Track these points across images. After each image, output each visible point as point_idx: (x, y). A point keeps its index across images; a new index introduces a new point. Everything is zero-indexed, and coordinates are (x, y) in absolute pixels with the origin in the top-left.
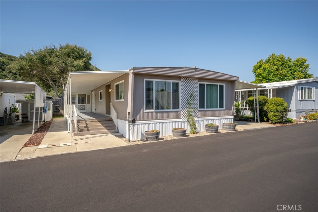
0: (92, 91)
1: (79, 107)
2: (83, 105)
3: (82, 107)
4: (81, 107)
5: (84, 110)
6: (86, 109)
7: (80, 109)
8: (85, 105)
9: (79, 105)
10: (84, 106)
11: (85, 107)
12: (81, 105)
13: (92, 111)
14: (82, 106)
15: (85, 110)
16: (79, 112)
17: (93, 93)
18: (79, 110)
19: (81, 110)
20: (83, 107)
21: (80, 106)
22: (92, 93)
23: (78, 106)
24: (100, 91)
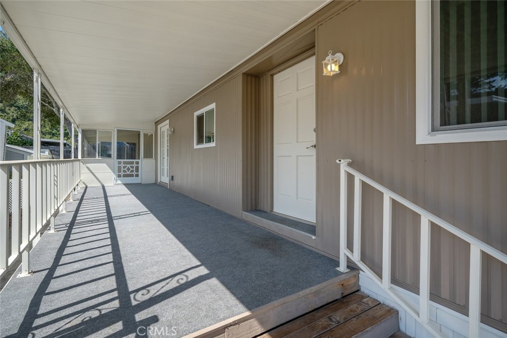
0: (157, 123)
1: (119, 168)
2: (132, 163)
3: (128, 169)
4: (124, 167)
5: (134, 177)
6: (139, 173)
7: (122, 173)
8: (137, 163)
9: (120, 163)
10: (135, 165)
11: (137, 168)
12: (124, 163)
13: (159, 181)
14: (128, 166)
15: (137, 176)
16: (119, 182)
17: (165, 127)
18: (119, 176)
19: (124, 176)
20: (132, 167)
21: (122, 165)
22: (159, 127)
23: (117, 165)
24: (197, 113)
